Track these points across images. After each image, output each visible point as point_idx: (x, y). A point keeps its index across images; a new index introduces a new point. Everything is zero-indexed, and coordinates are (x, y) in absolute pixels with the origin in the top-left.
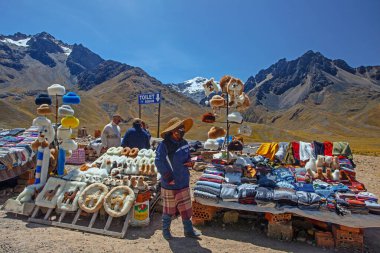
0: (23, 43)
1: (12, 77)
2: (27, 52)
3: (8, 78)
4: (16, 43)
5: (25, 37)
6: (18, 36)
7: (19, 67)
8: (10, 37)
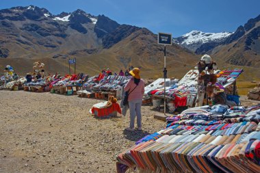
0: (66, 19)
1: (60, 43)
2: (69, 25)
3: (58, 44)
4: (62, 19)
5: (67, 14)
6: (63, 15)
7: (64, 36)
8: (58, 16)
